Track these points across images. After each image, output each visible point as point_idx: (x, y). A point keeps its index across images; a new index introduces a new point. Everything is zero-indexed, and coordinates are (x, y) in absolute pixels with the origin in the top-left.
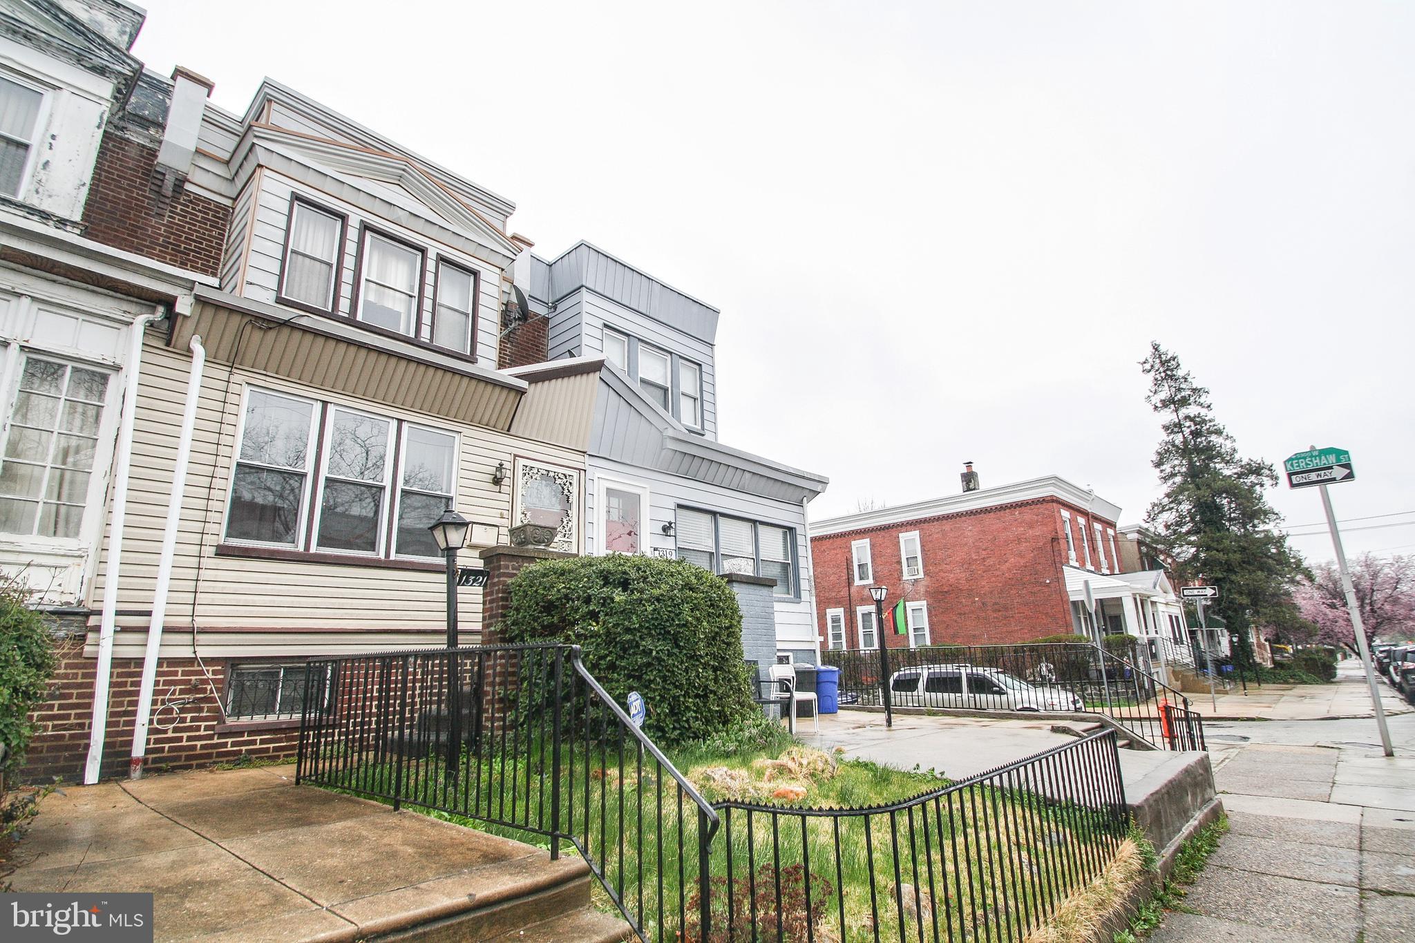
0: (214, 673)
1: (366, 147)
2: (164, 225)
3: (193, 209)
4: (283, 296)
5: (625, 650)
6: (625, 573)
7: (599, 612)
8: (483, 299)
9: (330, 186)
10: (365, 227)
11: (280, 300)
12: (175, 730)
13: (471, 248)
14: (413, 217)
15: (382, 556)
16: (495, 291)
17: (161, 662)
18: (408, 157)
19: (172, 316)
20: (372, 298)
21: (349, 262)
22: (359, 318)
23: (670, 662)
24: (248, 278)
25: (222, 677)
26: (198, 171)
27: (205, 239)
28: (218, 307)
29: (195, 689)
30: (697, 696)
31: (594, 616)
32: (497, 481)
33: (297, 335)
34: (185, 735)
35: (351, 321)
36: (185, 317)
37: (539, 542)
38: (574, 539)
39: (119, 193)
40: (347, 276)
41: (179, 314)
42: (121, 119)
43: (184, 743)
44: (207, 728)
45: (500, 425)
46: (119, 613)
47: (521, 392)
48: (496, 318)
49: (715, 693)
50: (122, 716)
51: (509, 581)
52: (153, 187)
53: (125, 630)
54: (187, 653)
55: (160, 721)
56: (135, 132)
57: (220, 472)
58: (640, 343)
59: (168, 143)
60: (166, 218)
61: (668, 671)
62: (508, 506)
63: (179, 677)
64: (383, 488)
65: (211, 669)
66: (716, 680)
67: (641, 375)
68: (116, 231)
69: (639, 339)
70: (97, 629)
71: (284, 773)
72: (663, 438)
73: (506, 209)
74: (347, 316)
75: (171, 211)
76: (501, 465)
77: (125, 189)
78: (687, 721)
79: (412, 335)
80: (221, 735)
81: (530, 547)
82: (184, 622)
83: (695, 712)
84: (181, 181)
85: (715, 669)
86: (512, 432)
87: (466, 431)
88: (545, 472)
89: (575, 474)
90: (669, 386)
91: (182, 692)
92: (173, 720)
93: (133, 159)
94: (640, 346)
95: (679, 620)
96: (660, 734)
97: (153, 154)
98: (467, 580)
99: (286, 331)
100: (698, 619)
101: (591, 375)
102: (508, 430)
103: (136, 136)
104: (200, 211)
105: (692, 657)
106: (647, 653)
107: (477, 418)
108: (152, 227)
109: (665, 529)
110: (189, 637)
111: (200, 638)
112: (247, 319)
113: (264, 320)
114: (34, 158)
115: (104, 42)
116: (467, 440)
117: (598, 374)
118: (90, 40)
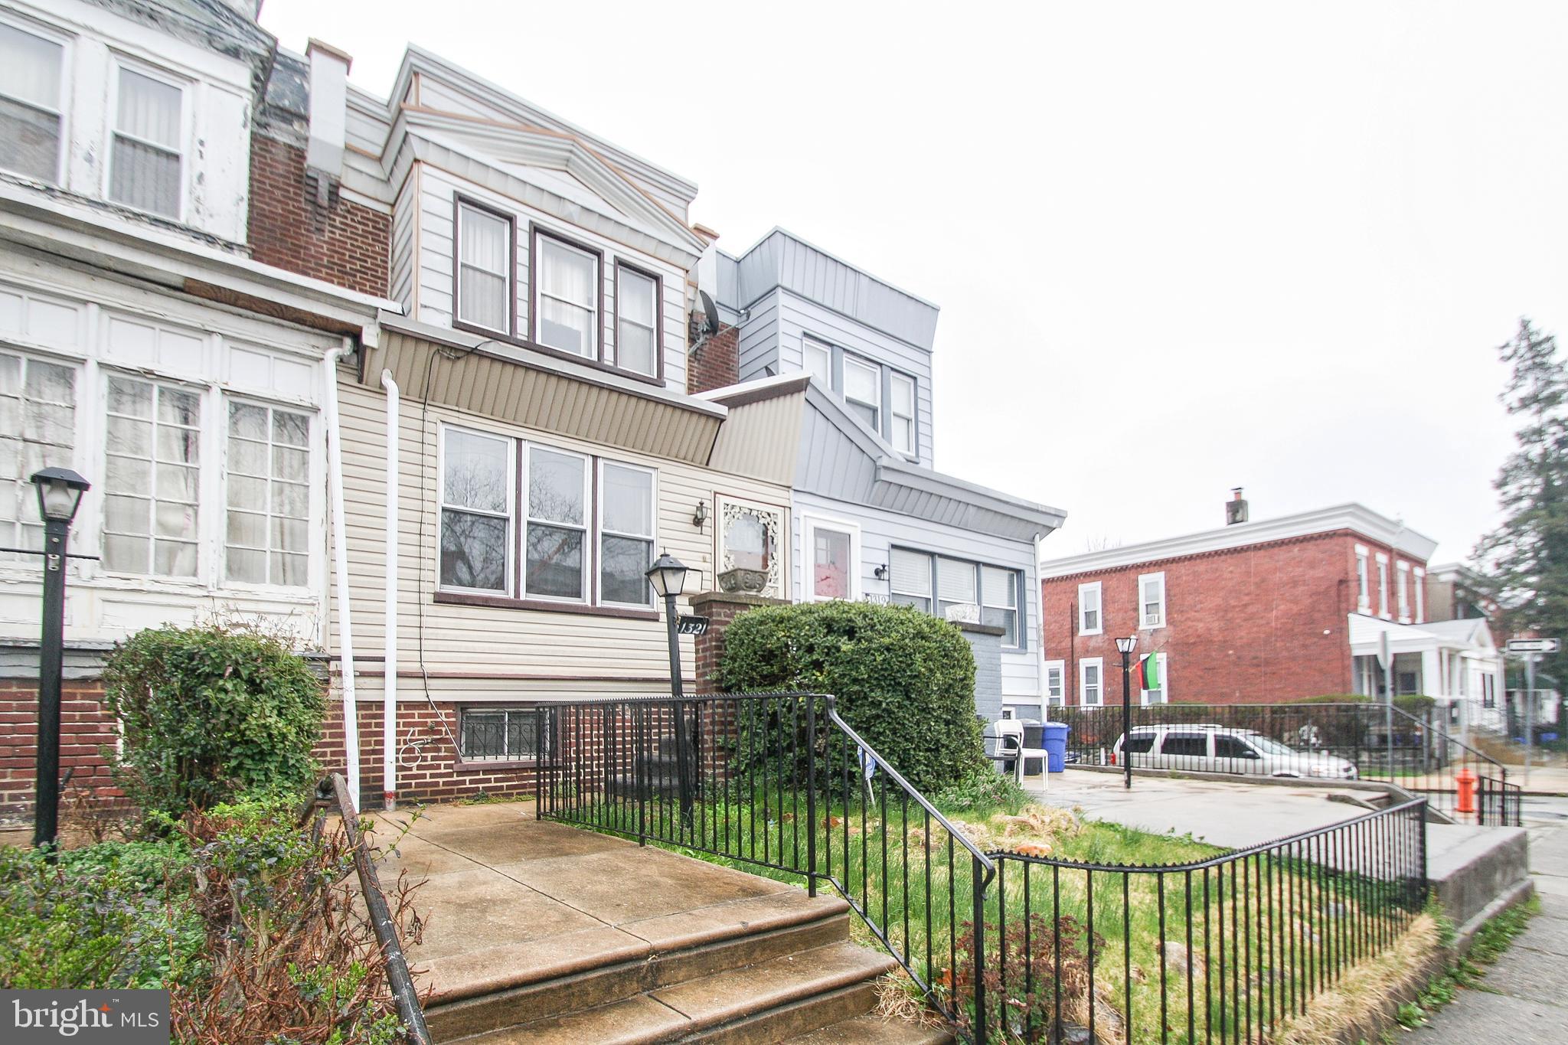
0: (447, 715)
1: (527, 125)
3: (352, 220)
4: (459, 319)
5: (851, 701)
6: (850, 620)
7: (823, 662)
8: (667, 309)
9: (492, 180)
10: (536, 229)
11: (457, 325)
12: (419, 767)
13: (650, 247)
14: (586, 213)
15: (588, 603)
16: (679, 299)
17: (399, 705)
18: (573, 135)
19: (359, 349)
20: (549, 316)
21: (522, 274)
22: (539, 341)
23: (901, 714)
24: (422, 300)
25: (454, 719)
26: (351, 173)
27: (369, 257)
28: (405, 336)
29: (432, 731)
30: (928, 750)
31: (818, 665)
32: (698, 522)
33: (486, 363)
34: (428, 772)
35: (530, 346)
36: (373, 349)
37: (751, 588)
38: (780, 585)
39: (276, 207)
40: (522, 291)
41: (366, 347)
42: (264, 114)
43: (428, 780)
44: (446, 766)
45: (698, 458)
46: (356, 659)
47: (720, 420)
48: (683, 331)
49: (947, 747)
50: (372, 754)
51: (723, 629)
52: (309, 197)
53: (363, 675)
54: (420, 696)
55: (404, 760)
56: (280, 129)
57: (428, 518)
58: (845, 354)
59: (316, 140)
60: (327, 234)
61: (899, 723)
62: (710, 549)
63: (417, 719)
64: (583, 532)
65: (443, 712)
66: (948, 734)
67: (847, 393)
68: (280, 252)
69: (844, 349)
70: (339, 674)
71: (524, 809)
72: (877, 469)
74: (526, 339)
75: (331, 225)
76: (702, 504)
77: (279, 201)
78: (918, 775)
79: (595, 358)
80: (460, 773)
81: (742, 593)
82: (415, 667)
83: (926, 766)
84: (335, 188)
85: (947, 723)
86: (711, 466)
87: (664, 466)
88: (748, 511)
89: (779, 511)
90: (878, 405)
91: (421, 733)
92: (416, 759)
93: (283, 164)
94: (845, 357)
95: (911, 671)
96: (888, 786)
97: (300, 155)
98: (687, 628)
99: (474, 360)
100: (931, 670)
101: (796, 396)
102: (707, 464)
103: (281, 133)
104: (359, 223)
105: (924, 710)
106: (876, 704)
107: (674, 451)
108: (314, 245)
109: (877, 572)
110: (420, 682)
111: (431, 682)
112: (434, 348)
113: (451, 348)
114: (187, 171)
115: (232, 14)
116: (664, 476)
117: (802, 395)
118: (217, 14)
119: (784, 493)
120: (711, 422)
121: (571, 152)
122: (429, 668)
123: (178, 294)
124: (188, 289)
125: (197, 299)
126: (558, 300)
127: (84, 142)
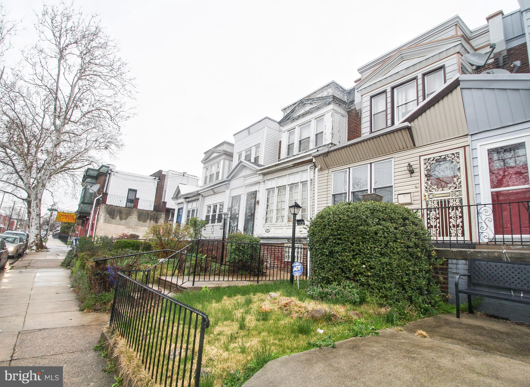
4: (373, 131)
10: (393, 88)
14: (408, 69)
18: (399, 50)
24: (362, 133)
32: (412, 172)
40: (389, 111)
42: (348, 106)
45: (409, 146)
47: (409, 129)
52: (358, 117)
56: (352, 106)
59: (357, 104)
62: (419, 181)
64: (368, 190)
73: (454, 23)
76: (409, 164)
86: (417, 145)
87: (396, 155)
88: (438, 158)
89: (461, 150)
101: (454, 91)
102: (414, 145)
107: (398, 148)
108: (360, 128)
113: (325, 154)
114: (324, 133)
115: (327, 97)
116: (396, 159)
117: (459, 88)
118: (325, 99)
119: (465, 139)
121: (401, 54)
123: (294, 167)
126: (406, 104)
127: (312, 140)
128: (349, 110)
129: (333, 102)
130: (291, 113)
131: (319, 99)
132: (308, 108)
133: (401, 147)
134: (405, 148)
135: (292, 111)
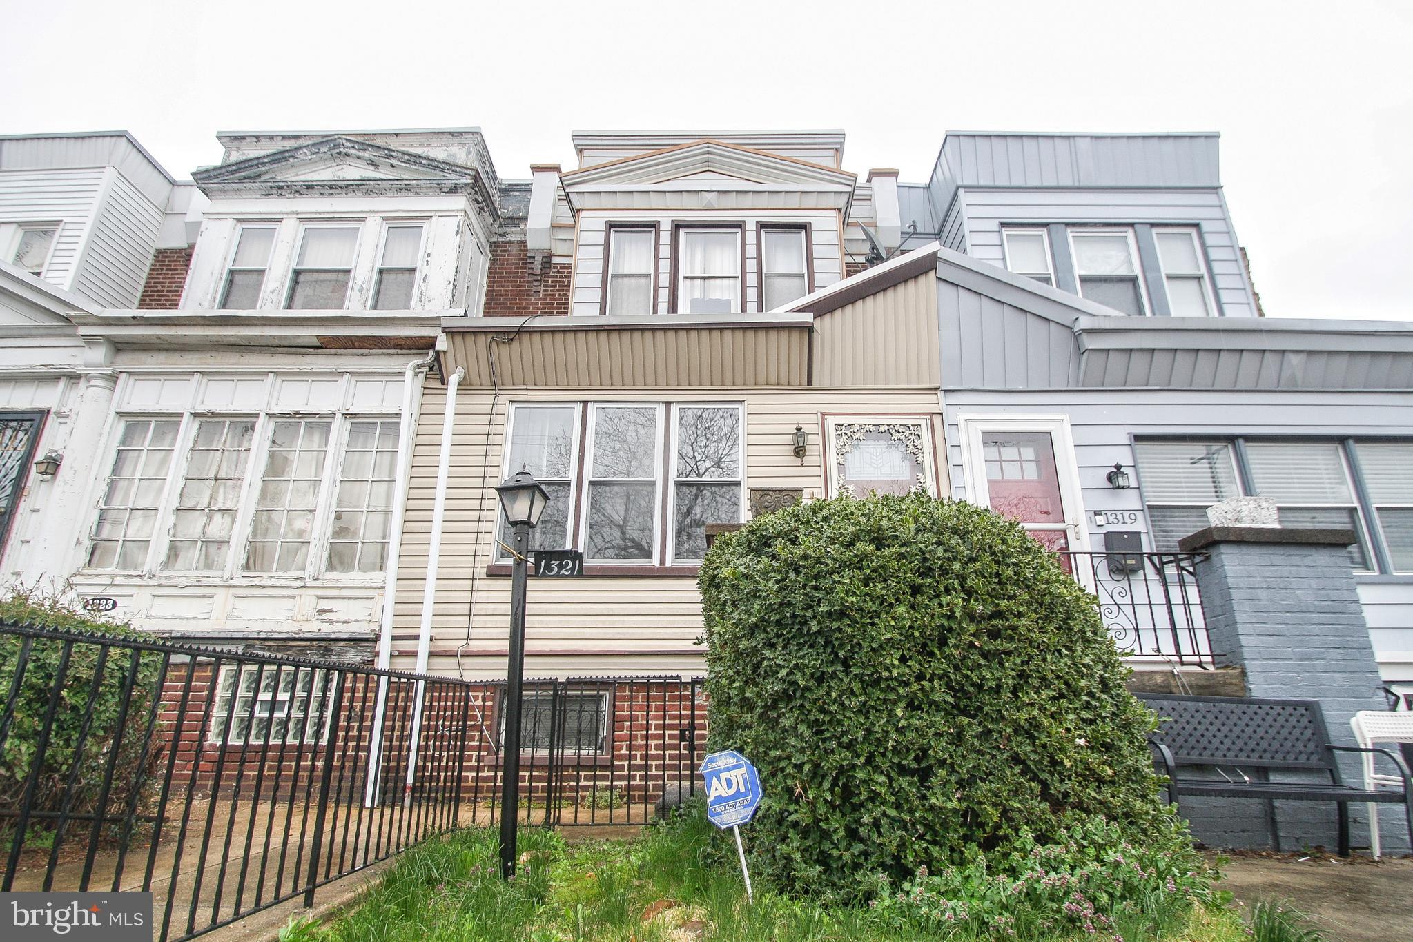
0: (484, 698)
1: (665, 149)
2: (540, 299)
3: (561, 277)
8: (818, 252)
9: (638, 201)
10: (678, 226)
12: (449, 758)
13: (794, 201)
14: (723, 196)
16: (829, 238)
19: (437, 356)
21: (665, 266)
22: (681, 321)
25: (490, 703)
26: (559, 244)
28: (464, 333)
32: (799, 452)
36: (444, 353)
39: (508, 286)
40: (664, 280)
41: (439, 352)
42: (500, 226)
45: (795, 380)
46: (395, 638)
47: (806, 329)
50: (405, 740)
52: (530, 271)
53: (401, 654)
54: (454, 676)
56: (511, 233)
58: (1071, 229)
59: (533, 230)
60: (542, 293)
62: (819, 482)
64: (653, 484)
67: (1079, 272)
69: (1067, 224)
72: (1077, 337)
73: (835, 143)
74: (667, 321)
75: (545, 286)
76: (799, 429)
79: (736, 320)
84: (547, 258)
86: (815, 384)
87: (751, 397)
88: (871, 428)
89: (923, 421)
90: (1138, 273)
91: (454, 718)
93: (516, 255)
94: (1071, 232)
97: (524, 243)
99: (526, 337)
101: (922, 280)
102: (809, 383)
103: (512, 236)
104: (566, 277)
107: (762, 379)
108: (532, 304)
109: (1110, 478)
110: (454, 660)
111: (467, 662)
112: (490, 337)
113: (504, 332)
114: (418, 277)
115: (450, 166)
116: (753, 409)
117: (932, 275)
118: (442, 170)
119: (931, 398)
120: (795, 336)
121: (708, 153)
122: (475, 646)
123: (320, 351)
124: (326, 345)
125: (333, 351)
126: (704, 278)
127: (359, 280)
128: (500, 239)
129: (469, 190)
130: (272, 162)
131: (416, 159)
132: (353, 171)
133: (773, 379)
134: (781, 385)
135: (280, 158)
